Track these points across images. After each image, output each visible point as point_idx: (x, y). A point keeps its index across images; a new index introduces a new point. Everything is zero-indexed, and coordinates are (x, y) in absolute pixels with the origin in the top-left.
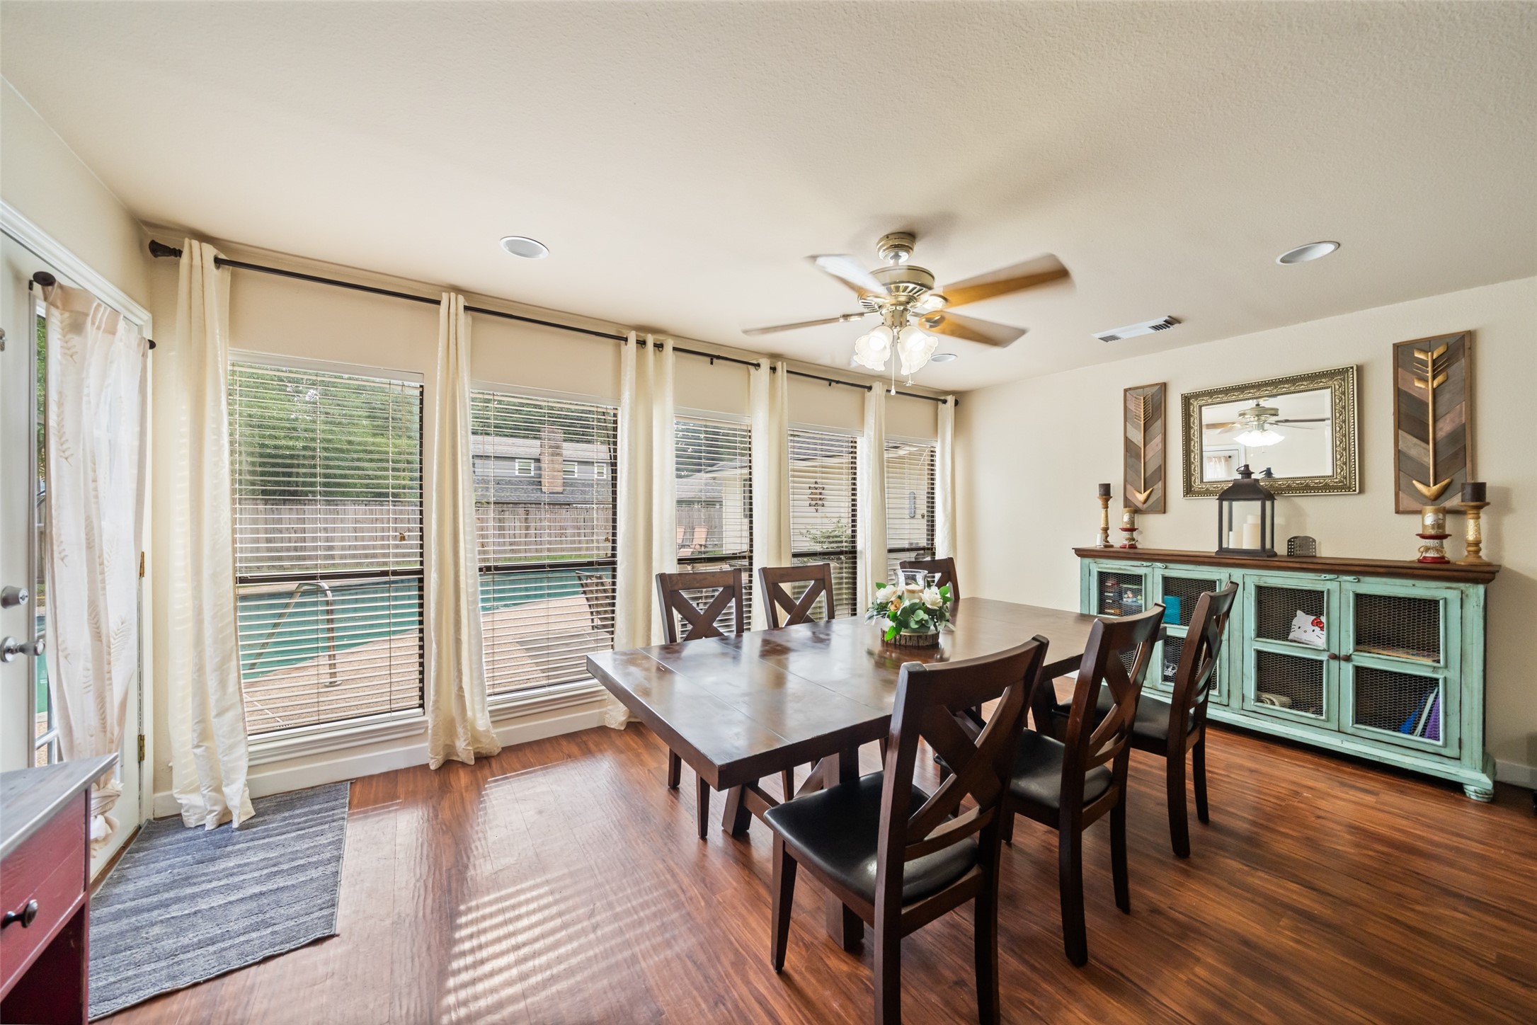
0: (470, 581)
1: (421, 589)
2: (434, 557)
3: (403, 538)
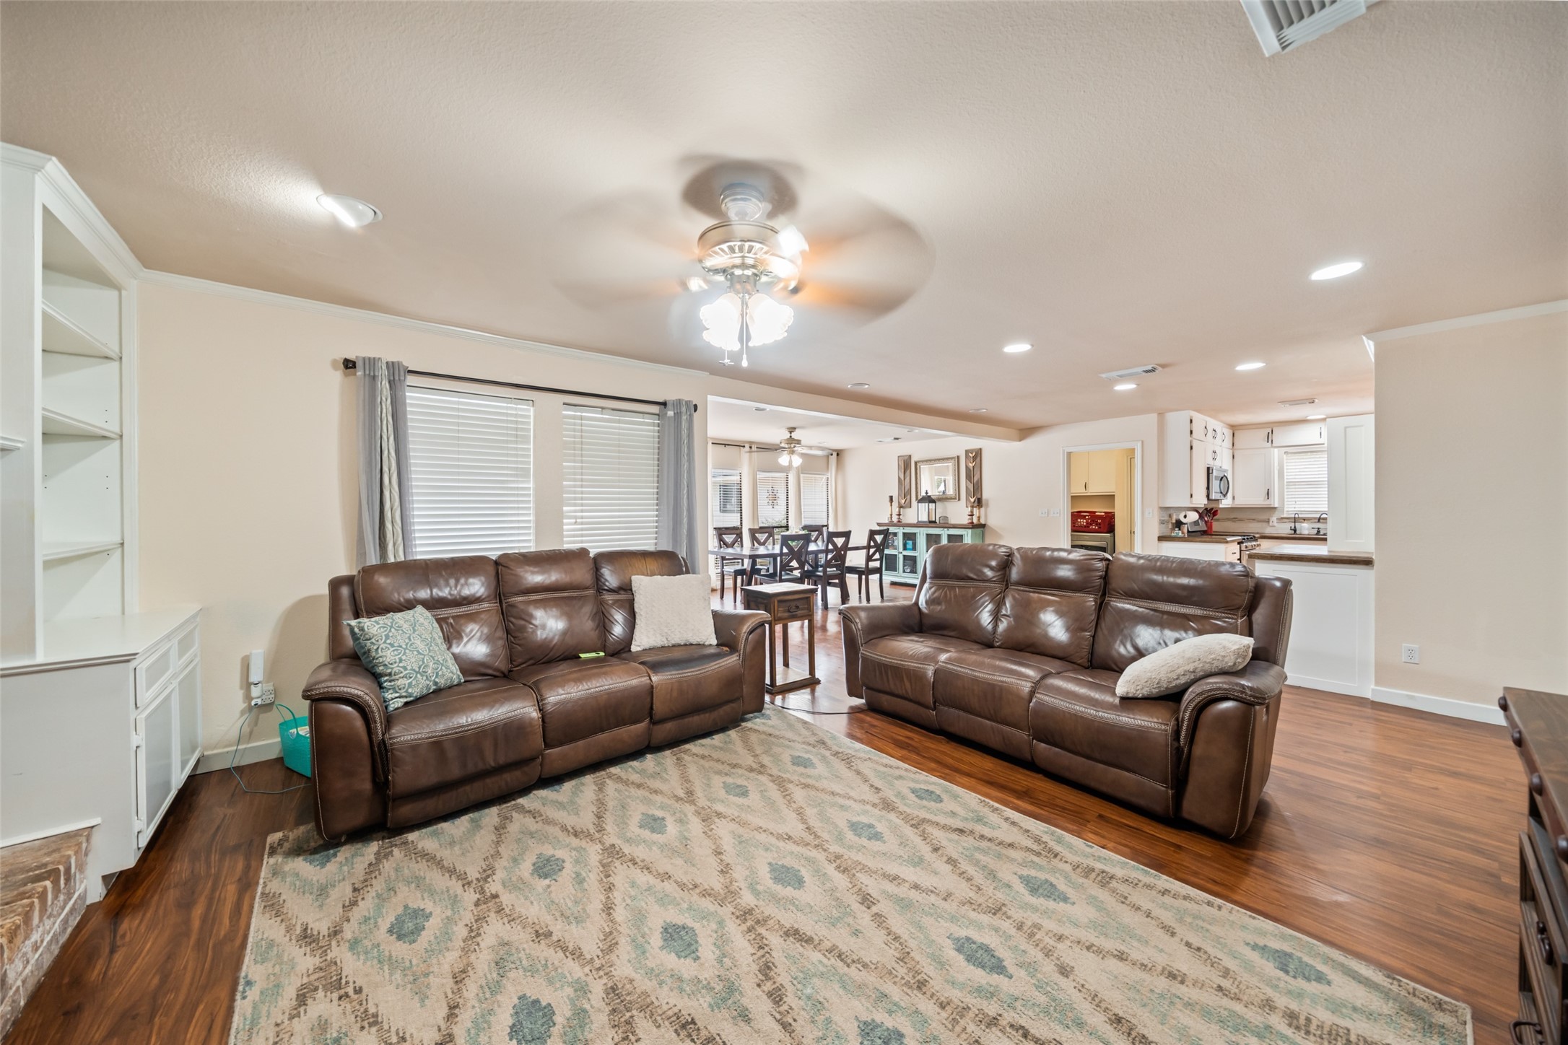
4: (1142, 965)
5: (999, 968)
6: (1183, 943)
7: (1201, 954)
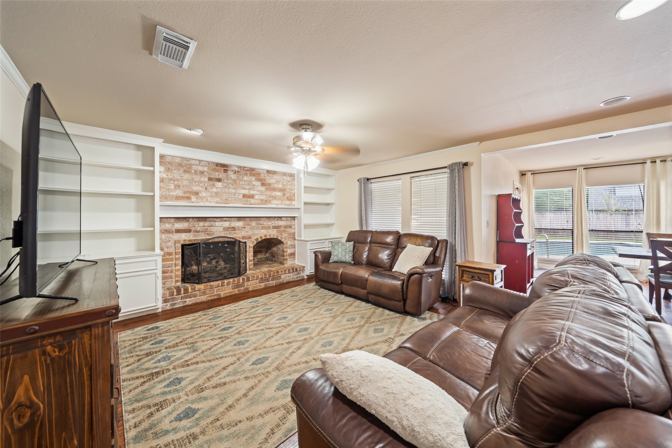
0: (586, 232)
1: (573, 233)
2: (576, 226)
3: (568, 222)
4: (239, 400)
5: (253, 364)
6: (242, 420)
7: (234, 423)
